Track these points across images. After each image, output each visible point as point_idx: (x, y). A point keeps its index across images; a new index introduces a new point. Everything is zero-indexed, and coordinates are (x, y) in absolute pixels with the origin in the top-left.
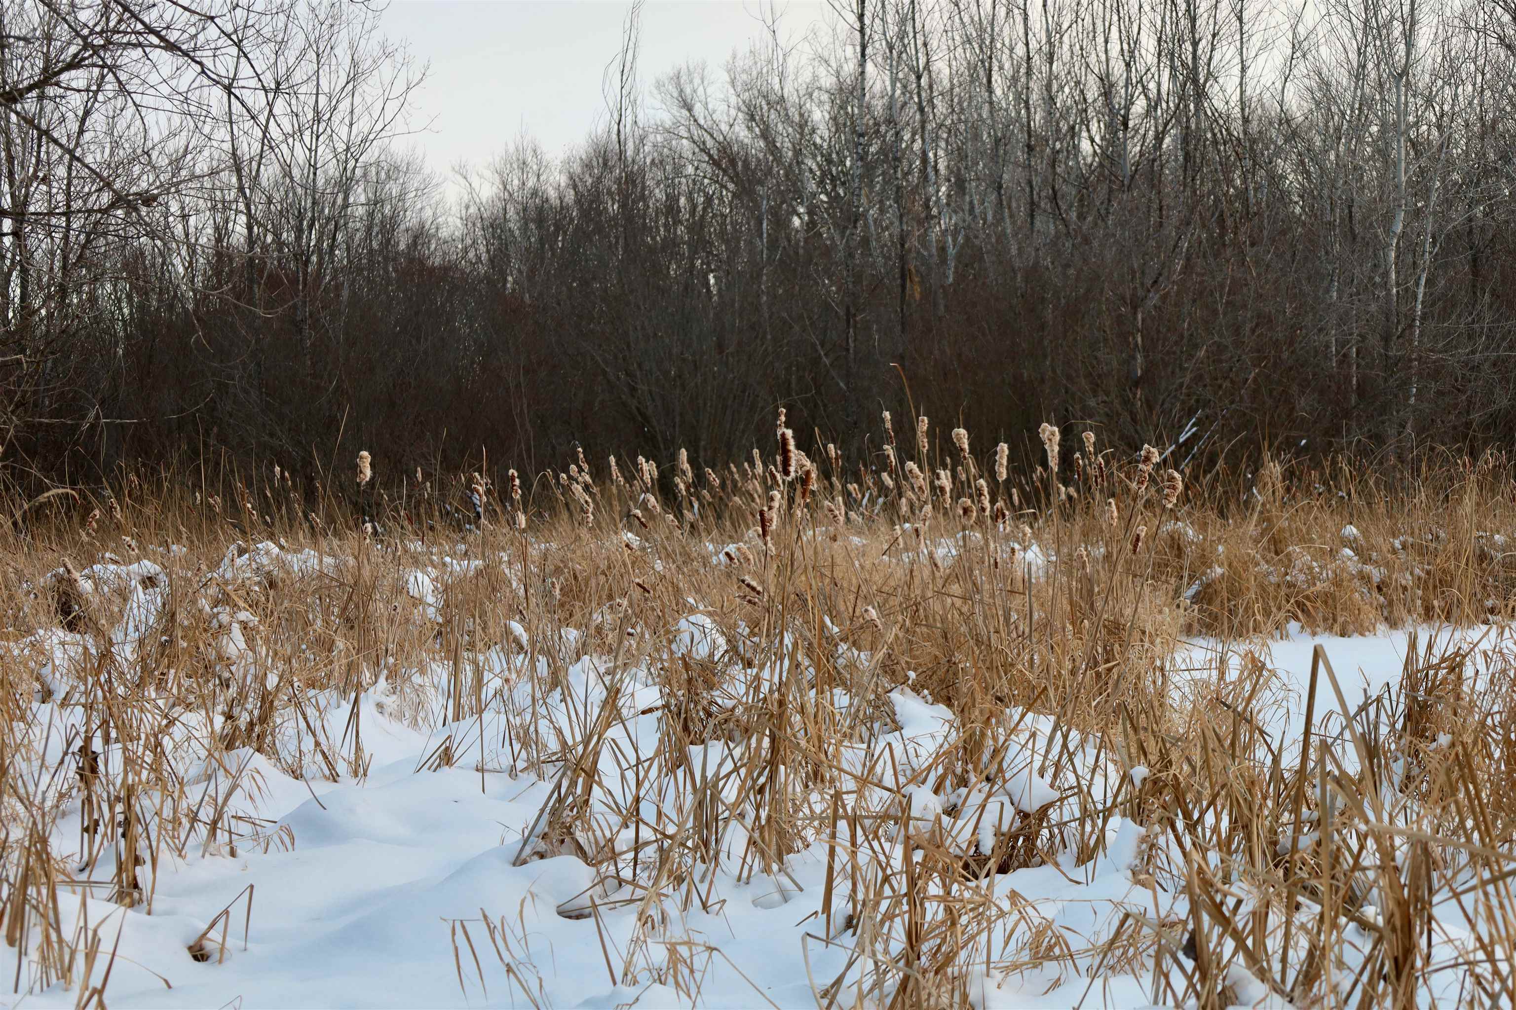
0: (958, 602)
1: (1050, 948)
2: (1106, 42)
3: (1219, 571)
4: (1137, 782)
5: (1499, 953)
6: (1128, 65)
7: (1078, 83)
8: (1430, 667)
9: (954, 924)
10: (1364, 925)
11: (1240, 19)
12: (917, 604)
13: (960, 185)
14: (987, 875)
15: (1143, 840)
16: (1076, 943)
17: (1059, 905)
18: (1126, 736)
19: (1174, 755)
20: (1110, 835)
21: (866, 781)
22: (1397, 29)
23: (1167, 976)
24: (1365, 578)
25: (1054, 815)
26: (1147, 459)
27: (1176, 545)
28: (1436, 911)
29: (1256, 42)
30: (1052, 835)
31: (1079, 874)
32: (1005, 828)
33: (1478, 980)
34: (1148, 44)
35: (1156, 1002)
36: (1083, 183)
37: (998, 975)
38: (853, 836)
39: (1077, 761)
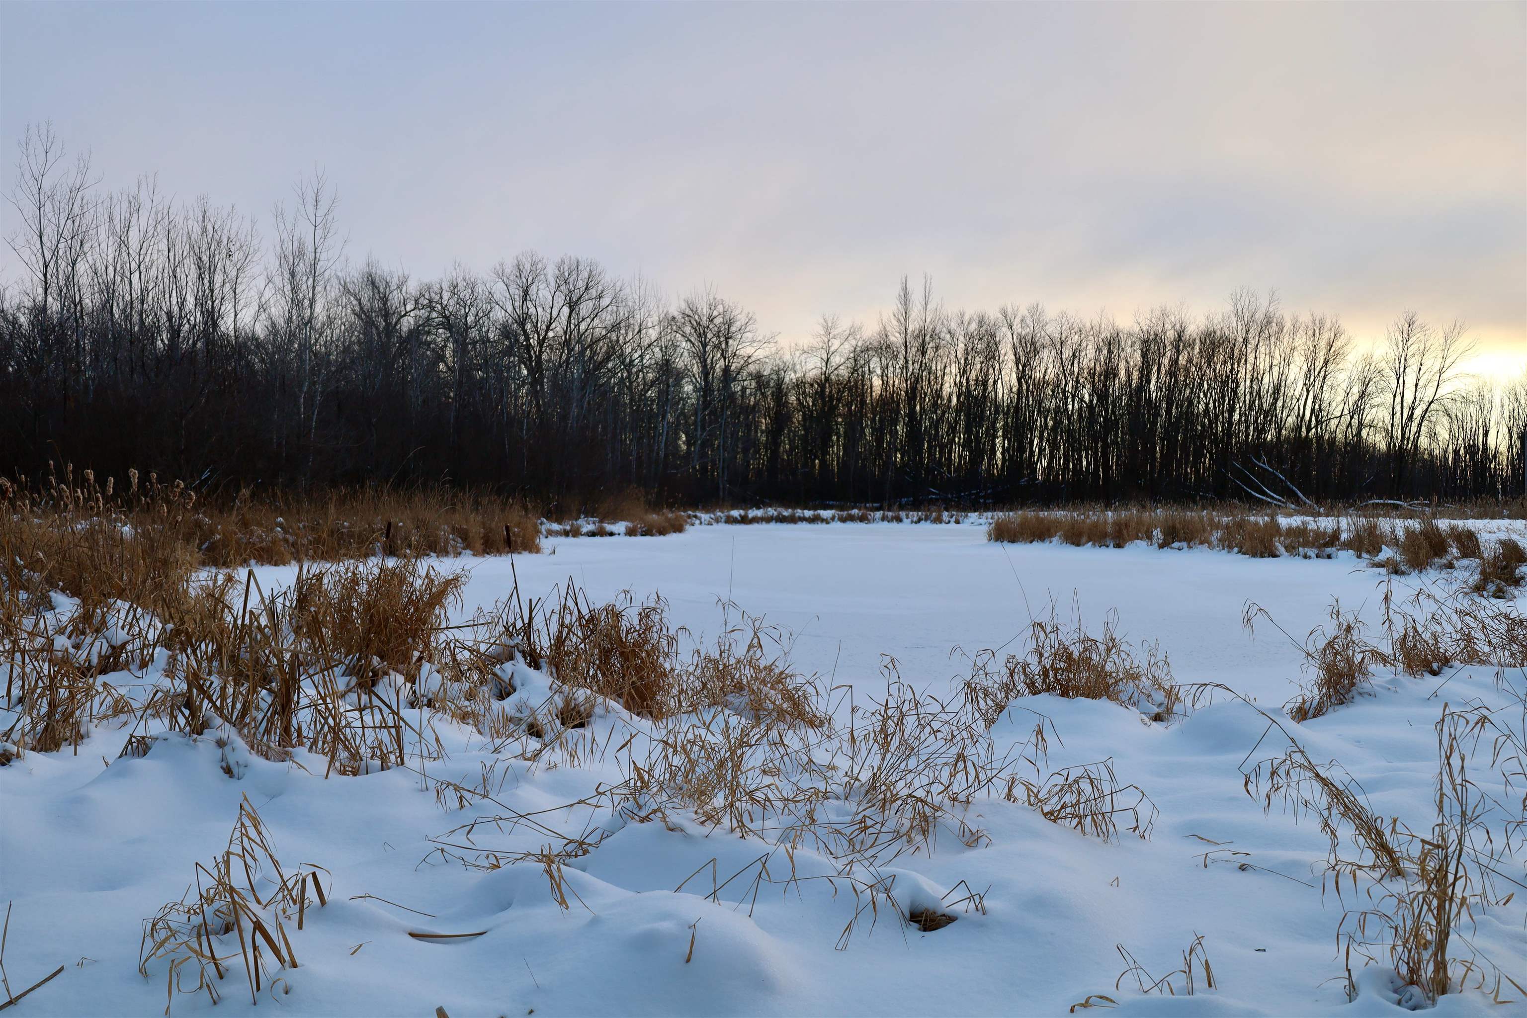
0: (86, 550)
1: (123, 708)
2: (170, 297)
3: (218, 537)
4: (168, 631)
5: (328, 700)
6: (180, 309)
7: (156, 314)
8: (309, 579)
9: (73, 698)
10: (270, 691)
11: (235, 292)
12: (65, 551)
13: (96, 359)
14: (91, 676)
15: (170, 657)
16: (135, 705)
17: (127, 688)
18: (163, 610)
19: (186, 618)
20: (155, 655)
21: (32, 635)
22: (306, 303)
23: (176, 718)
24: (286, 540)
25: (129, 647)
26: (178, 486)
27: (198, 524)
28: (302, 684)
29: (242, 303)
30: (127, 656)
31: (139, 674)
32: (103, 653)
33: (319, 711)
34: (190, 301)
35: (171, 729)
36: (158, 360)
37: (96, 722)
38: (23, 660)
39: (141, 622)
